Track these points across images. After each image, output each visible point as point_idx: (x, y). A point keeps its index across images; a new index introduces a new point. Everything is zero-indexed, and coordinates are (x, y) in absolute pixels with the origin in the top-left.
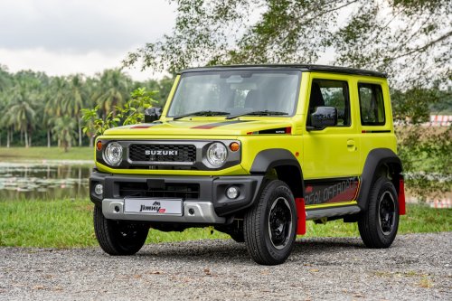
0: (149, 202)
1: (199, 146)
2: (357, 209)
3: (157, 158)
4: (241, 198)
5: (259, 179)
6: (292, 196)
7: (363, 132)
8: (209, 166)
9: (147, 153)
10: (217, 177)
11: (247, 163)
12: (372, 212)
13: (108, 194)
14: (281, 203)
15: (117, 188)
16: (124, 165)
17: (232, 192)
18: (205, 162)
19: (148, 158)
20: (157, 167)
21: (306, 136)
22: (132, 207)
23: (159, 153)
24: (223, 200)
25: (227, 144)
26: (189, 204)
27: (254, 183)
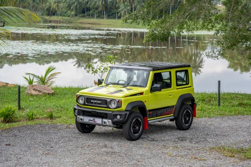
0: (92, 119)
1: (108, 101)
2: (173, 117)
3: (95, 103)
4: (121, 119)
5: (128, 113)
6: (142, 117)
7: (177, 89)
8: (111, 107)
9: (92, 101)
10: (114, 112)
11: (124, 107)
12: (180, 118)
13: (79, 114)
14: (137, 120)
15: (82, 112)
16: (84, 104)
17: (118, 117)
18: (110, 106)
19: (92, 103)
20: (95, 106)
21: (150, 94)
22: (86, 119)
23: (96, 101)
24: (115, 120)
25: (117, 100)
26: (104, 120)
27: (126, 114)
